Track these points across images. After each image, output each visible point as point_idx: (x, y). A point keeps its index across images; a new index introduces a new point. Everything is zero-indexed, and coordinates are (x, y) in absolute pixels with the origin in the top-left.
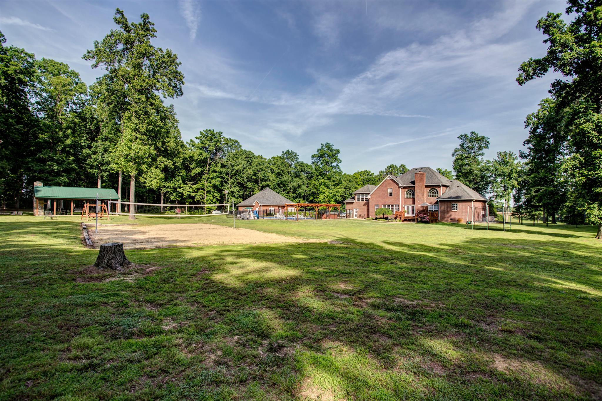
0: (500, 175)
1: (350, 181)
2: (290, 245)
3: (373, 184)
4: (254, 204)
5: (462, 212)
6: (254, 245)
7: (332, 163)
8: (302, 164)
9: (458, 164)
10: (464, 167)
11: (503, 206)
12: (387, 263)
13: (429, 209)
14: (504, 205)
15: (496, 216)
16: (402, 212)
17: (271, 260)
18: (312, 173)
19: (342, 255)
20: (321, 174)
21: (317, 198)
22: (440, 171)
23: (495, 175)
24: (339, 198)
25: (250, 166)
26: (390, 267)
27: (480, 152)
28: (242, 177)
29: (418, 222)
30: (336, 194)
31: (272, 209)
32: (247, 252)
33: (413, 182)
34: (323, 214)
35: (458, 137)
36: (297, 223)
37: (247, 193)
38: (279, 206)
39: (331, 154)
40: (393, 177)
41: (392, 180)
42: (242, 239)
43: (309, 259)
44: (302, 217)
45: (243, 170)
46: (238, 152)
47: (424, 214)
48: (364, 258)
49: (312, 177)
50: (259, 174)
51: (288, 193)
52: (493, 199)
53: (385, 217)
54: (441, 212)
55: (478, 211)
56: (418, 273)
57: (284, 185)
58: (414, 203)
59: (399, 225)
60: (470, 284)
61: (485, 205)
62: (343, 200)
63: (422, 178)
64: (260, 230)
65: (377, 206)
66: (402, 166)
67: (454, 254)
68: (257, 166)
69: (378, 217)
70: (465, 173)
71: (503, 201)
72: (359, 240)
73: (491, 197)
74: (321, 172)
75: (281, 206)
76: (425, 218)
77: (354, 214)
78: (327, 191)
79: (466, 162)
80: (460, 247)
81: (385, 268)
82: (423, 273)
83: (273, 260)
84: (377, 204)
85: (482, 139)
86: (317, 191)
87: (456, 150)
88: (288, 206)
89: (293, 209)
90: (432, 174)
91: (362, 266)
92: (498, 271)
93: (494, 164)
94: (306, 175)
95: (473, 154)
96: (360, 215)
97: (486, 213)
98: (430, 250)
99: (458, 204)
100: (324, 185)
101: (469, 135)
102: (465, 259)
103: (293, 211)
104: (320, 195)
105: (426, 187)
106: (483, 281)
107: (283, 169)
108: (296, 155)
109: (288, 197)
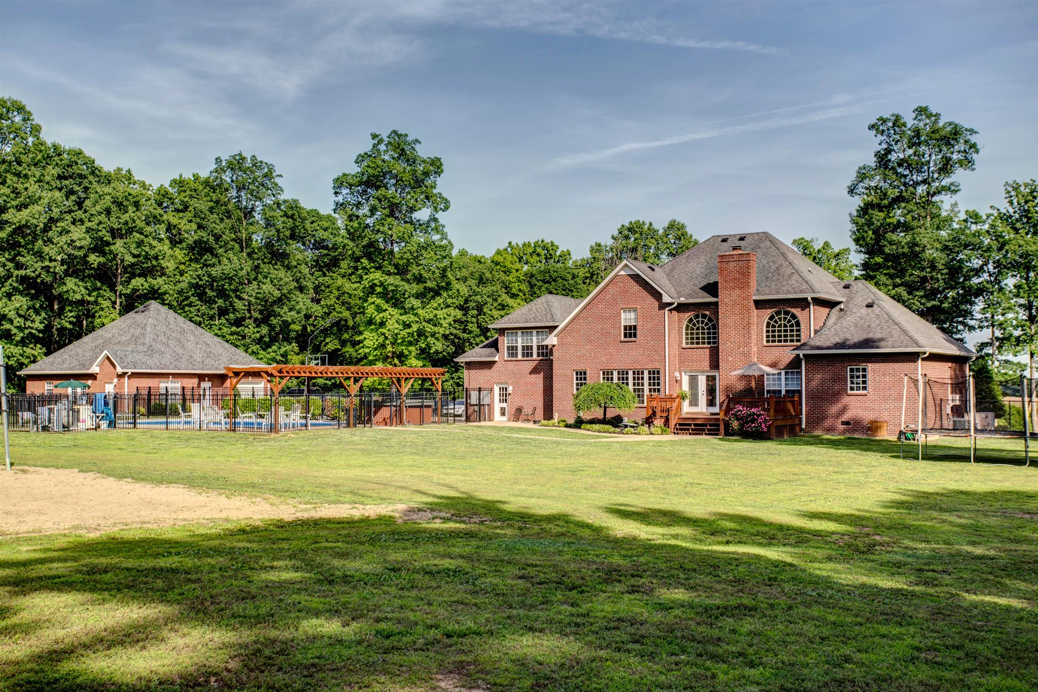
0: (1014, 266)
1: (481, 281)
2: (243, 531)
3: (568, 291)
4: (95, 369)
5: (885, 399)
6: (93, 535)
7: (412, 209)
8: (293, 211)
9: (869, 223)
10: (889, 236)
11: (1022, 377)
12: (618, 588)
13: (769, 385)
14: (1027, 373)
15: (999, 411)
16: (671, 399)
17: (163, 596)
18: (335, 248)
19: (448, 563)
20: (372, 251)
21: (355, 344)
22: (805, 247)
23: (998, 264)
24: (438, 346)
25: (79, 214)
26: (631, 605)
27: (946, 182)
28: (40, 255)
29: (729, 433)
30: (429, 328)
31: (174, 386)
32: (58, 568)
33: (712, 289)
34: (379, 406)
35: (872, 127)
36: (276, 441)
37: (66, 322)
38: (201, 377)
39: (407, 177)
40: (640, 268)
41: (636, 278)
42: (40, 513)
43: (319, 582)
44: (296, 416)
45: (47, 229)
46: (27, 151)
47: (752, 405)
48: (531, 571)
49: (334, 263)
50: (118, 246)
51: (238, 322)
52: (989, 350)
53: (610, 414)
54: (811, 396)
55: (939, 392)
56: (728, 622)
57: (222, 293)
58: (715, 364)
59: (659, 444)
60: (913, 660)
61: (963, 371)
62: (456, 354)
63: (745, 274)
64: (120, 475)
65: (582, 376)
66: (672, 226)
67: (857, 550)
68: (108, 212)
69: (585, 415)
70: (894, 258)
71: (1024, 358)
72: (515, 503)
73: (983, 345)
74: (371, 244)
75: (211, 377)
76: (753, 418)
77: (497, 406)
78: (393, 318)
79: (898, 214)
80: (878, 525)
81: (608, 607)
82: (748, 625)
83: (171, 595)
84: (581, 367)
85: (956, 132)
86: (354, 315)
87: (862, 176)
88: (237, 374)
89: (260, 387)
90: (781, 260)
91: (523, 605)
92: (1008, 610)
93: (993, 226)
94: (310, 255)
95: (921, 190)
96: (519, 410)
97: (965, 401)
98: (773, 538)
99: (870, 367)
100: (384, 295)
101: (909, 120)
102: (895, 568)
103: (260, 395)
104: (366, 334)
105: (759, 304)
106: (959, 647)
107: (219, 228)
108: (268, 175)
109: (240, 341)
